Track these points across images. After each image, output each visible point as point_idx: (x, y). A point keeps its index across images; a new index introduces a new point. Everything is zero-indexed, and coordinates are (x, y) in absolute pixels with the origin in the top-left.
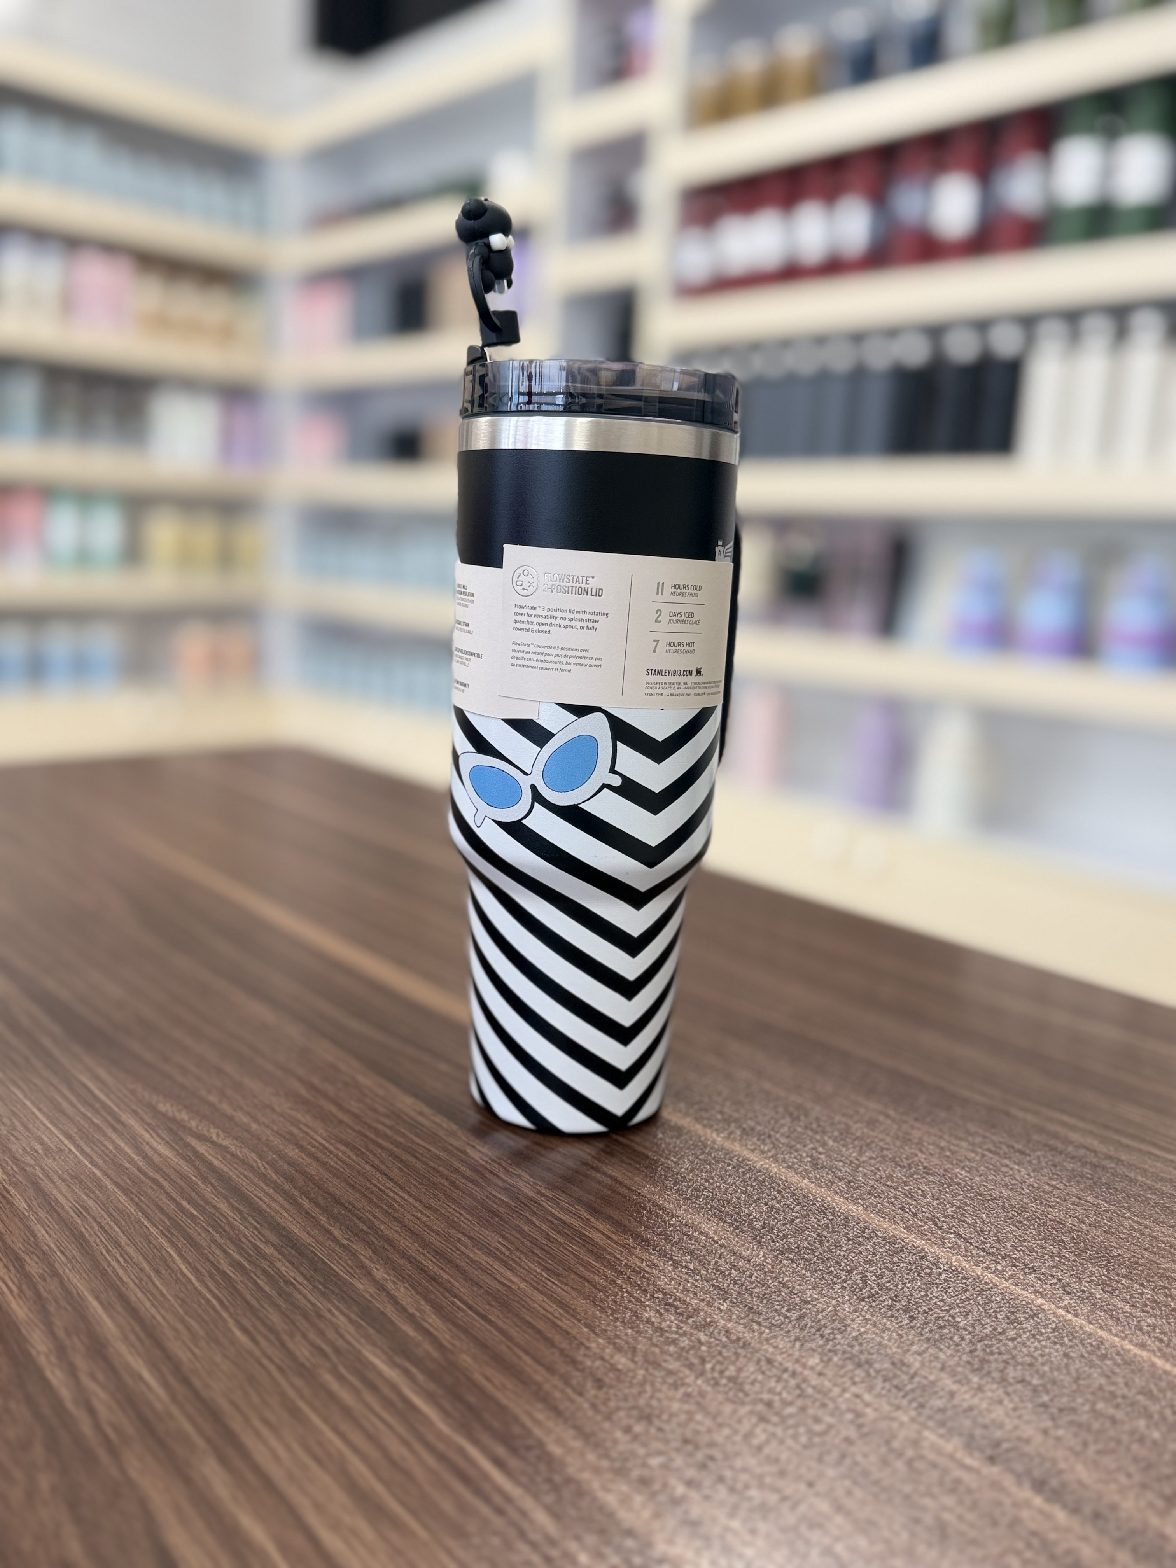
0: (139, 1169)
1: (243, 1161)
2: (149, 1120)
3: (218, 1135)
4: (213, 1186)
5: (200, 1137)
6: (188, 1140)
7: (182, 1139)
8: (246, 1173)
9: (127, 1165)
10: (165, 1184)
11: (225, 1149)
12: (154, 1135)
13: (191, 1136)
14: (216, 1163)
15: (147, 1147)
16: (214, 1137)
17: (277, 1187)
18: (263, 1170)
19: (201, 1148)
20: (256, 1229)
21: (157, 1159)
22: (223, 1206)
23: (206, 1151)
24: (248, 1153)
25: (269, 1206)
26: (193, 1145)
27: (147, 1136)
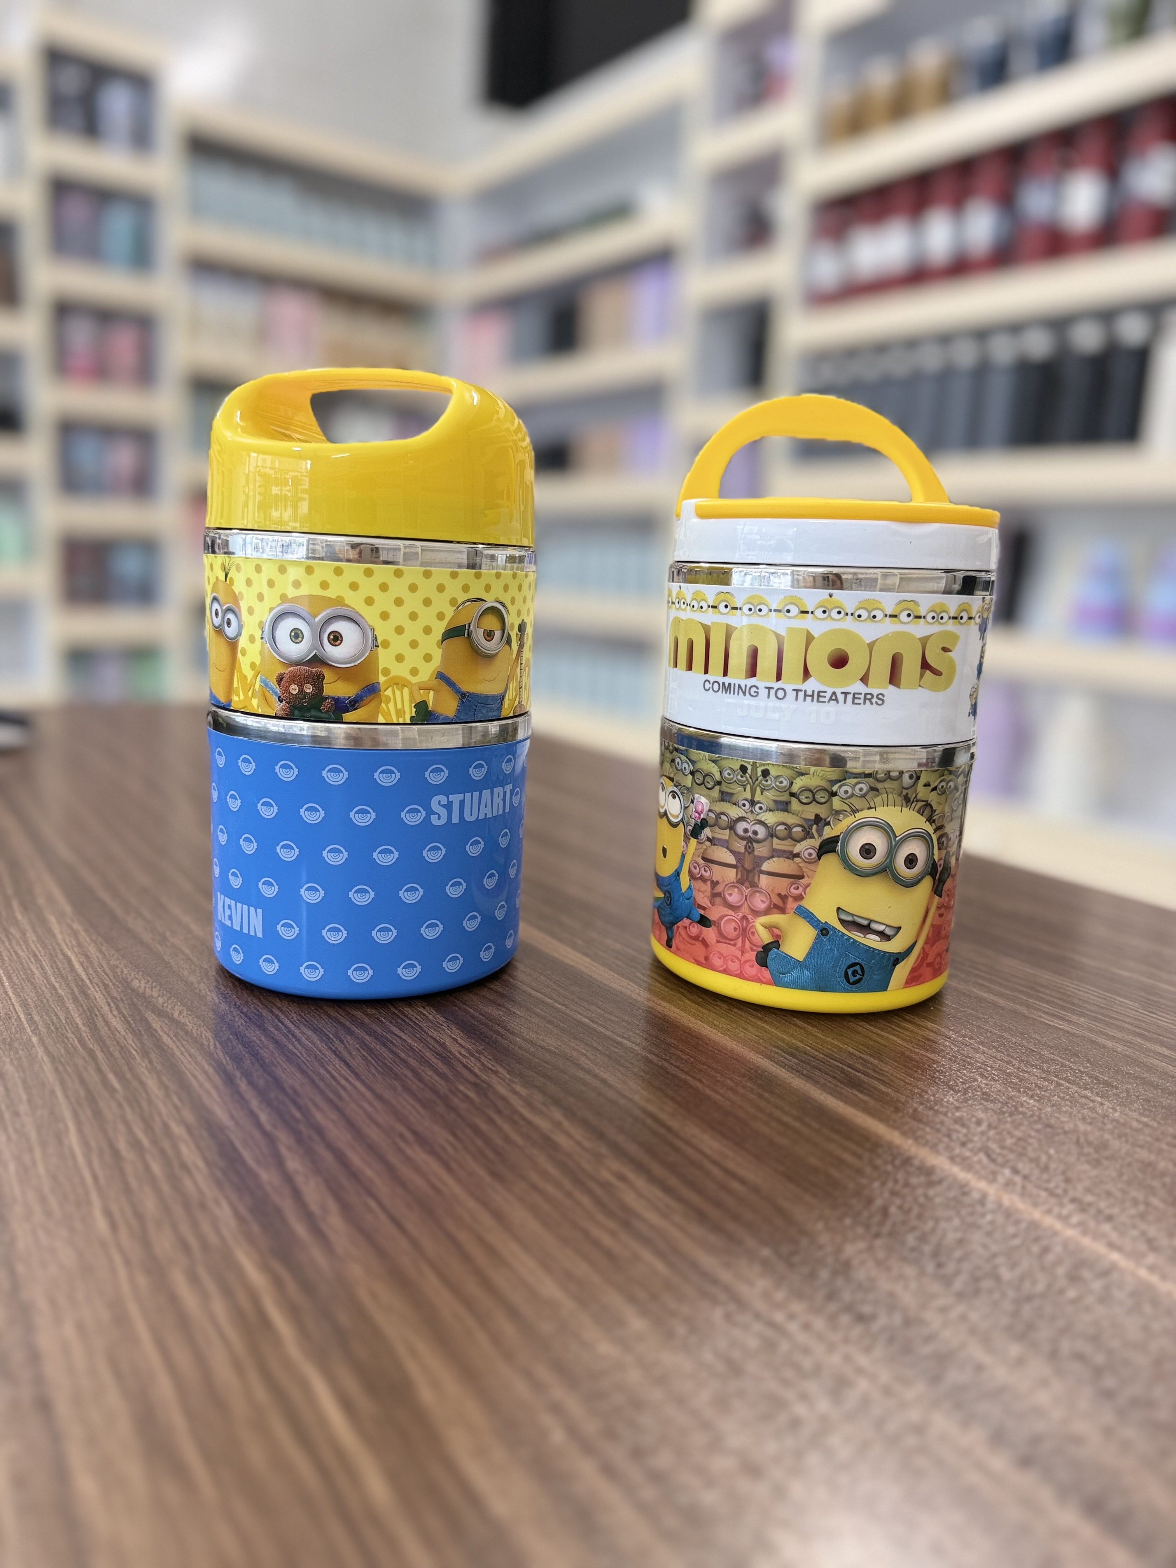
0: (81, 1040)
2: (115, 994)
3: (180, 1013)
4: (151, 1061)
5: (161, 1013)
6: (146, 1015)
7: (141, 1013)
8: (192, 1051)
10: (100, 1055)
11: (183, 1027)
12: (113, 1008)
13: (152, 1012)
14: (165, 1038)
15: (101, 1021)
16: (176, 1015)
17: (217, 1065)
19: (157, 1024)
20: (176, 1106)
21: (104, 1031)
23: (161, 1027)
25: (201, 1086)
26: (150, 1019)
27: (106, 1008)
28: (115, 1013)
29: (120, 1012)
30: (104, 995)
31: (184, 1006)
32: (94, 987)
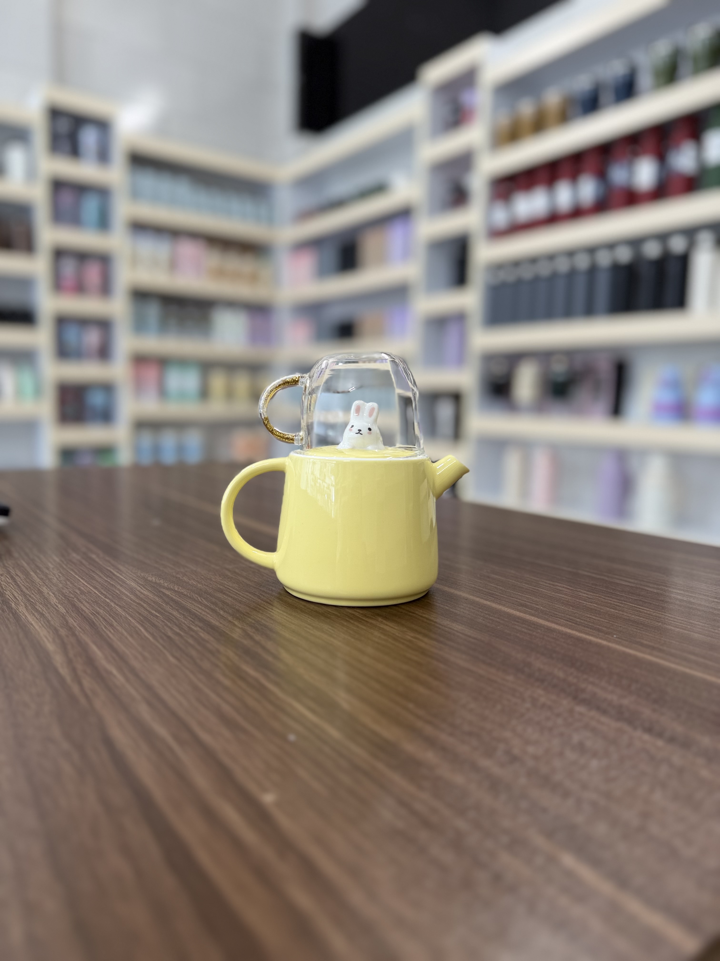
0: (131, 600)
1: (190, 598)
2: (141, 583)
3: (178, 588)
4: (171, 606)
5: (168, 589)
6: (161, 590)
7: (158, 589)
8: (190, 602)
9: (125, 598)
10: (145, 605)
11: (182, 593)
12: (143, 588)
13: (164, 589)
14: (174, 597)
15: (138, 592)
16: (176, 589)
17: (206, 606)
18: (200, 600)
19: (168, 593)
20: (191, 621)
21: (142, 596)
22: (175, 613)
23: (171, 594)
24: (193, 595)
25: (201, 613)
26: (164, 591)
27: (139, 588)
28: (145, 589)
29: (147, 589)
30: (135, 583)
31: (179, 586)
32: (128, 580)
